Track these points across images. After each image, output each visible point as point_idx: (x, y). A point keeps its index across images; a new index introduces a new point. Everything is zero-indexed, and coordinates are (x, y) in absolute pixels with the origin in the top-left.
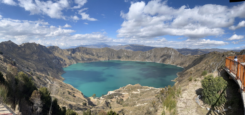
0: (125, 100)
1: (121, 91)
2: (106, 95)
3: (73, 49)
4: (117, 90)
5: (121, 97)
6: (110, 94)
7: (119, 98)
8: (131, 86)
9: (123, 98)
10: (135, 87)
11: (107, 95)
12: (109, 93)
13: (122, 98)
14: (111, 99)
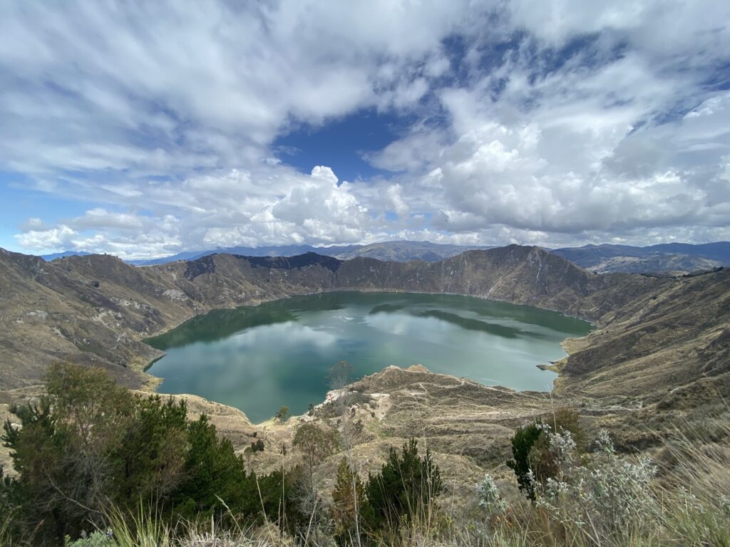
0: (383, 416)
1: (368, 388)
2: (321, 406)
3: (189, 263)
4: (356, 384)
5: (369, 408)
6: (335, 399)
7: (363, 412)
8: (397, 370)
9: (375, 411)
10: (411, 375)
11: (325, 402)
12: (329, 397)
13: (372, 411)
14: (340, 418)
